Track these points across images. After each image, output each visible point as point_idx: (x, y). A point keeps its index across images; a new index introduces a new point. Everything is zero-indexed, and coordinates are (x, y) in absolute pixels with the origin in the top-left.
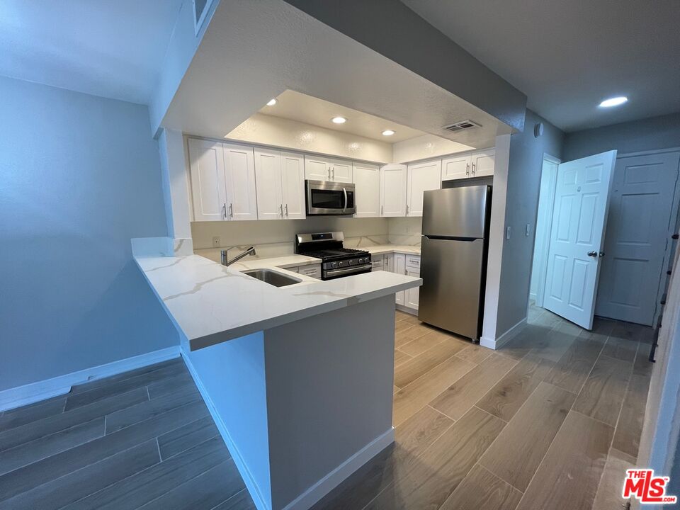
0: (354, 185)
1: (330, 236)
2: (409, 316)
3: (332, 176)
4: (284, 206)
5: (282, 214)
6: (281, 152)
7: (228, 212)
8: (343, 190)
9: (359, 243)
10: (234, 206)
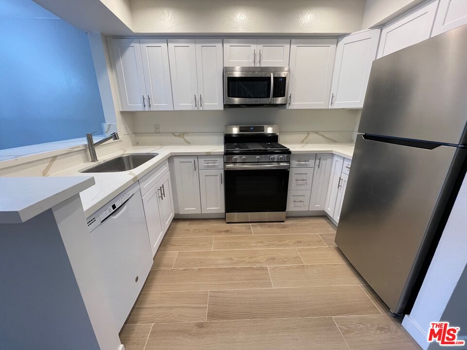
1: (261, 129)
3: (258, 60)
4: (198, 97)
5: (196, 105)
6: (196, 40)
7: (146, 103)
8: (270, 75)
9: (306, 138)
10: (152, 97)
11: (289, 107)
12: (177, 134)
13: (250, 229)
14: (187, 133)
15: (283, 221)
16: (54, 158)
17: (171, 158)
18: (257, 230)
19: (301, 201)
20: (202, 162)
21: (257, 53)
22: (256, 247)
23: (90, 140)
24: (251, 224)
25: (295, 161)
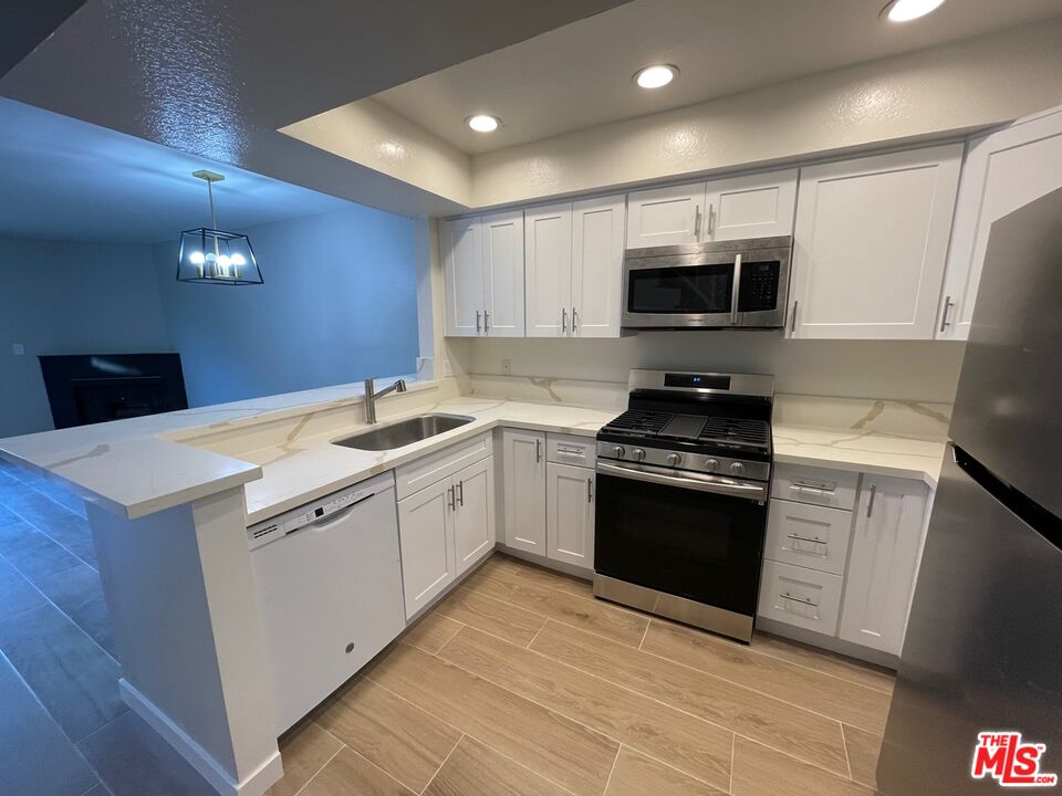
1: (724, 383)
3: (706, 228)
6: (575, 203)
7: (482, 324)
8: (735, 260)
9: (870, 417)
10: (492, 314)
11: (791, 334)
12: (538, 380)
13: (641, 630)
14: (556, 379)
15: (747, 644)
16: (310, 415)
17: (497, 430)
18: (657, 639)
19: (808, 602)
20: (553, 445)
21: (705, 212)
22: (625, 681)
23: (369, 387)
24: (650, 619)
25: (789, 482)
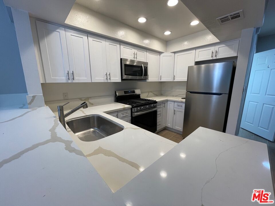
0: (148, 63)
1: (134, 92)
2: (176, 134)
3: (135, 57)
4: (108, 74)
5: (107, 79)
6: (106, 40)
8: (142, 65)
10: (75, 73)
11: (148, 81)
12: (83, 99)
14: (91, 97)
20: (120, 114)
23: (62, 110)
